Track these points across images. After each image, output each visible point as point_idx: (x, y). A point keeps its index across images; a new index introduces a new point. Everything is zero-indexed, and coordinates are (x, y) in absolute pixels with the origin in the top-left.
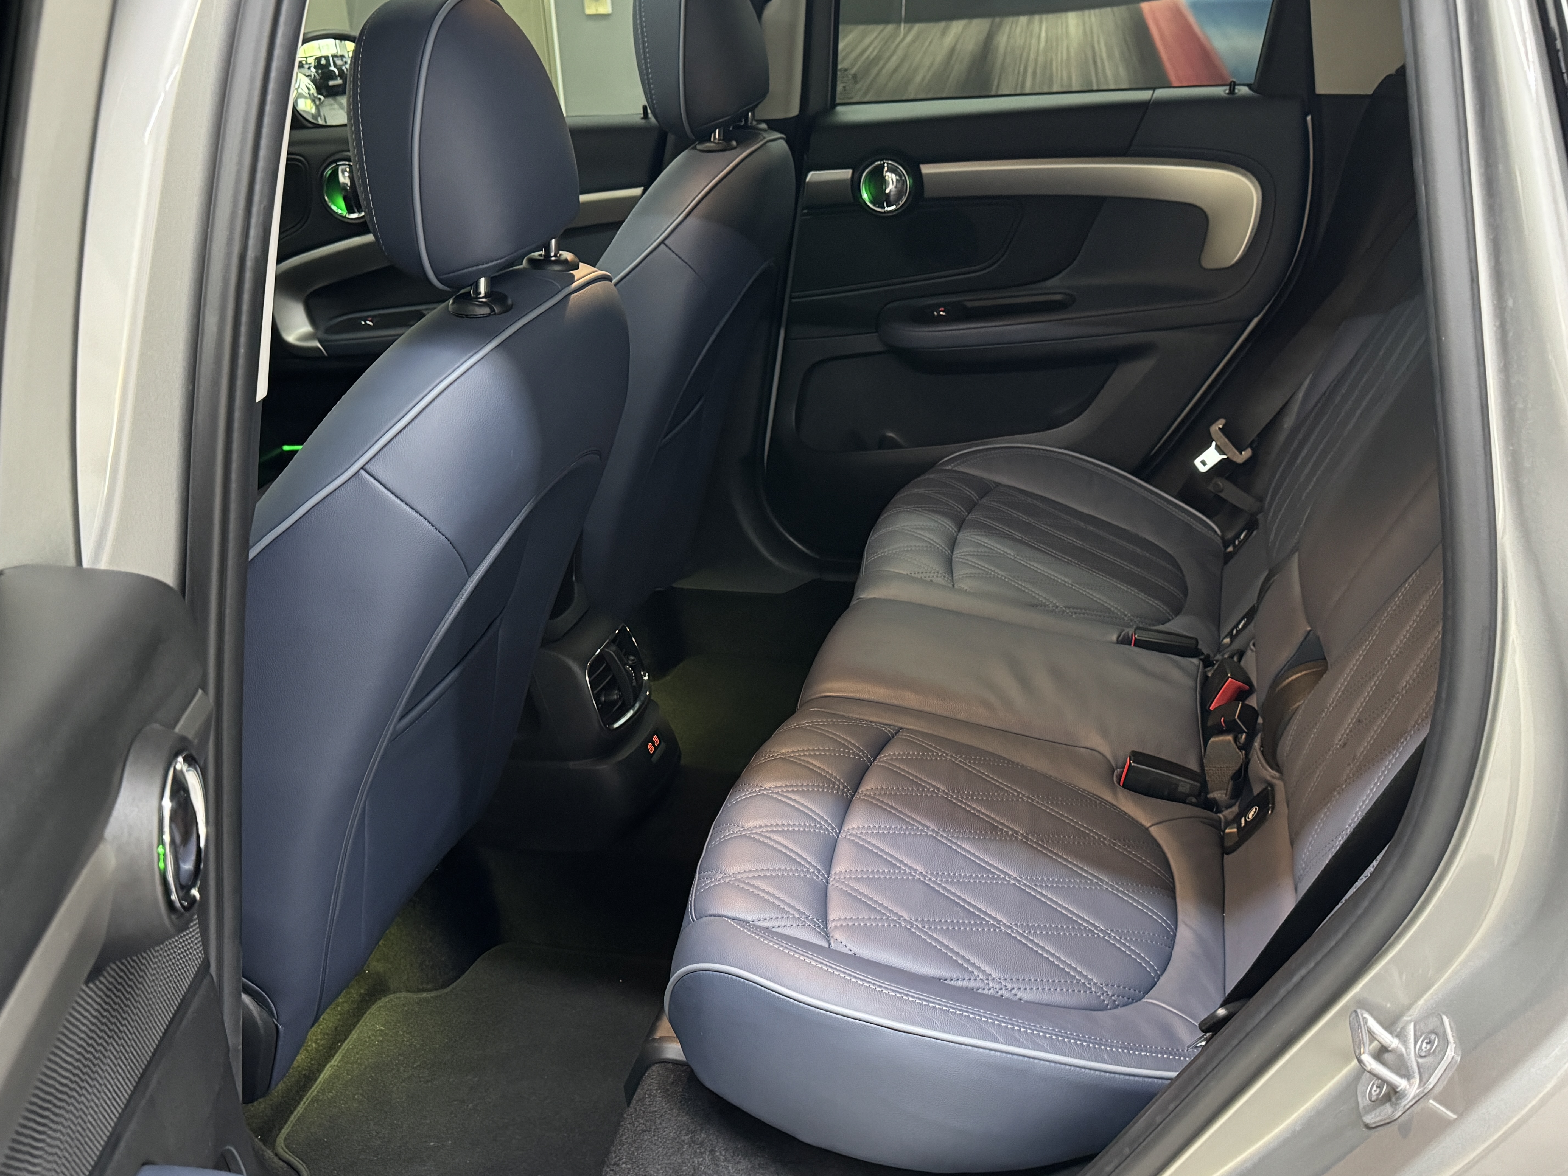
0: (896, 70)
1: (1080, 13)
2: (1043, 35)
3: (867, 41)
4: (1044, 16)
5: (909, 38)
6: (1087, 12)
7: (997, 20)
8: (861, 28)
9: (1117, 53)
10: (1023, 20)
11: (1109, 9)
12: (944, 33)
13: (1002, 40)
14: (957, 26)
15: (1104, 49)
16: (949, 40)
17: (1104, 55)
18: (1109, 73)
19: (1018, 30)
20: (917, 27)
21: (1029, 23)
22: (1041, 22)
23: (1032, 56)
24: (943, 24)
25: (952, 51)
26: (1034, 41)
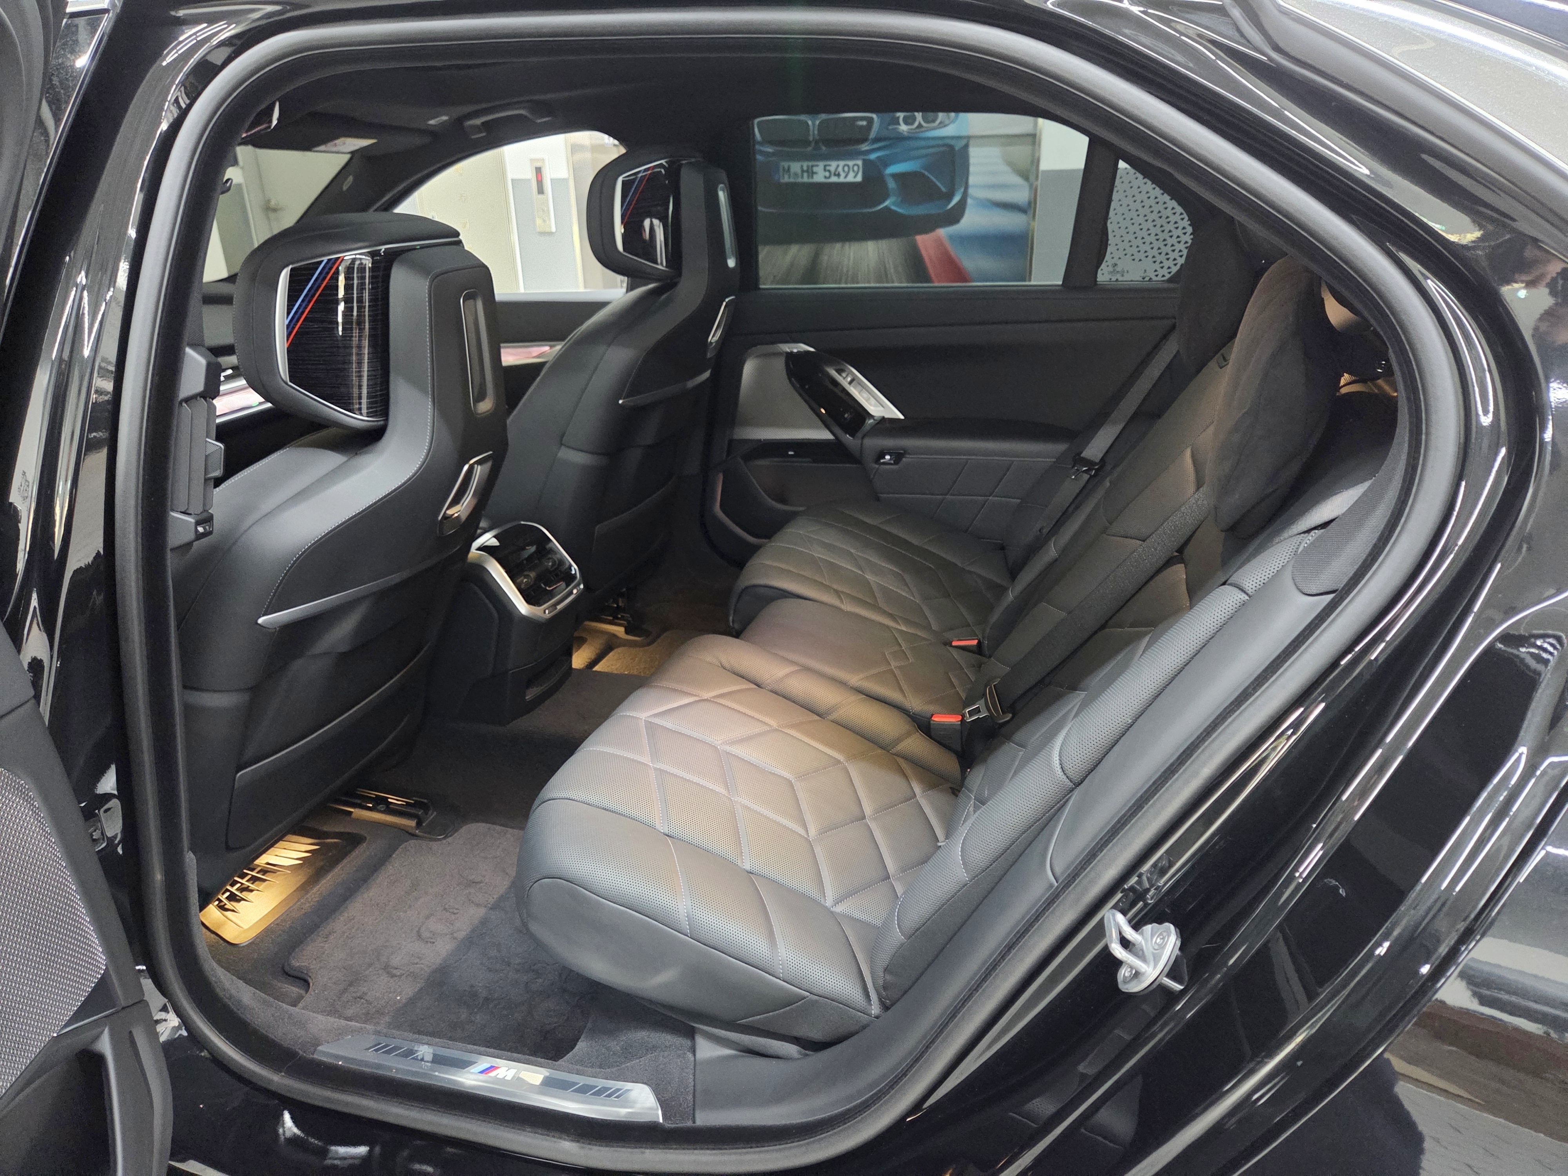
1: (875, 242)
4: (852, 243)
6: (880, 242)
7: (821, 245)
9: (900, 269)
10: (838, 246)
11: (895, 240)
15: (892, 266)
16: (788, 258)
17: (892, 271)
19: (835, 252)
21: (843, 247)
22: (850, 247)
23: (845, 270)
24: (785, 247)
25: (792, 265)
26: (846, 260)
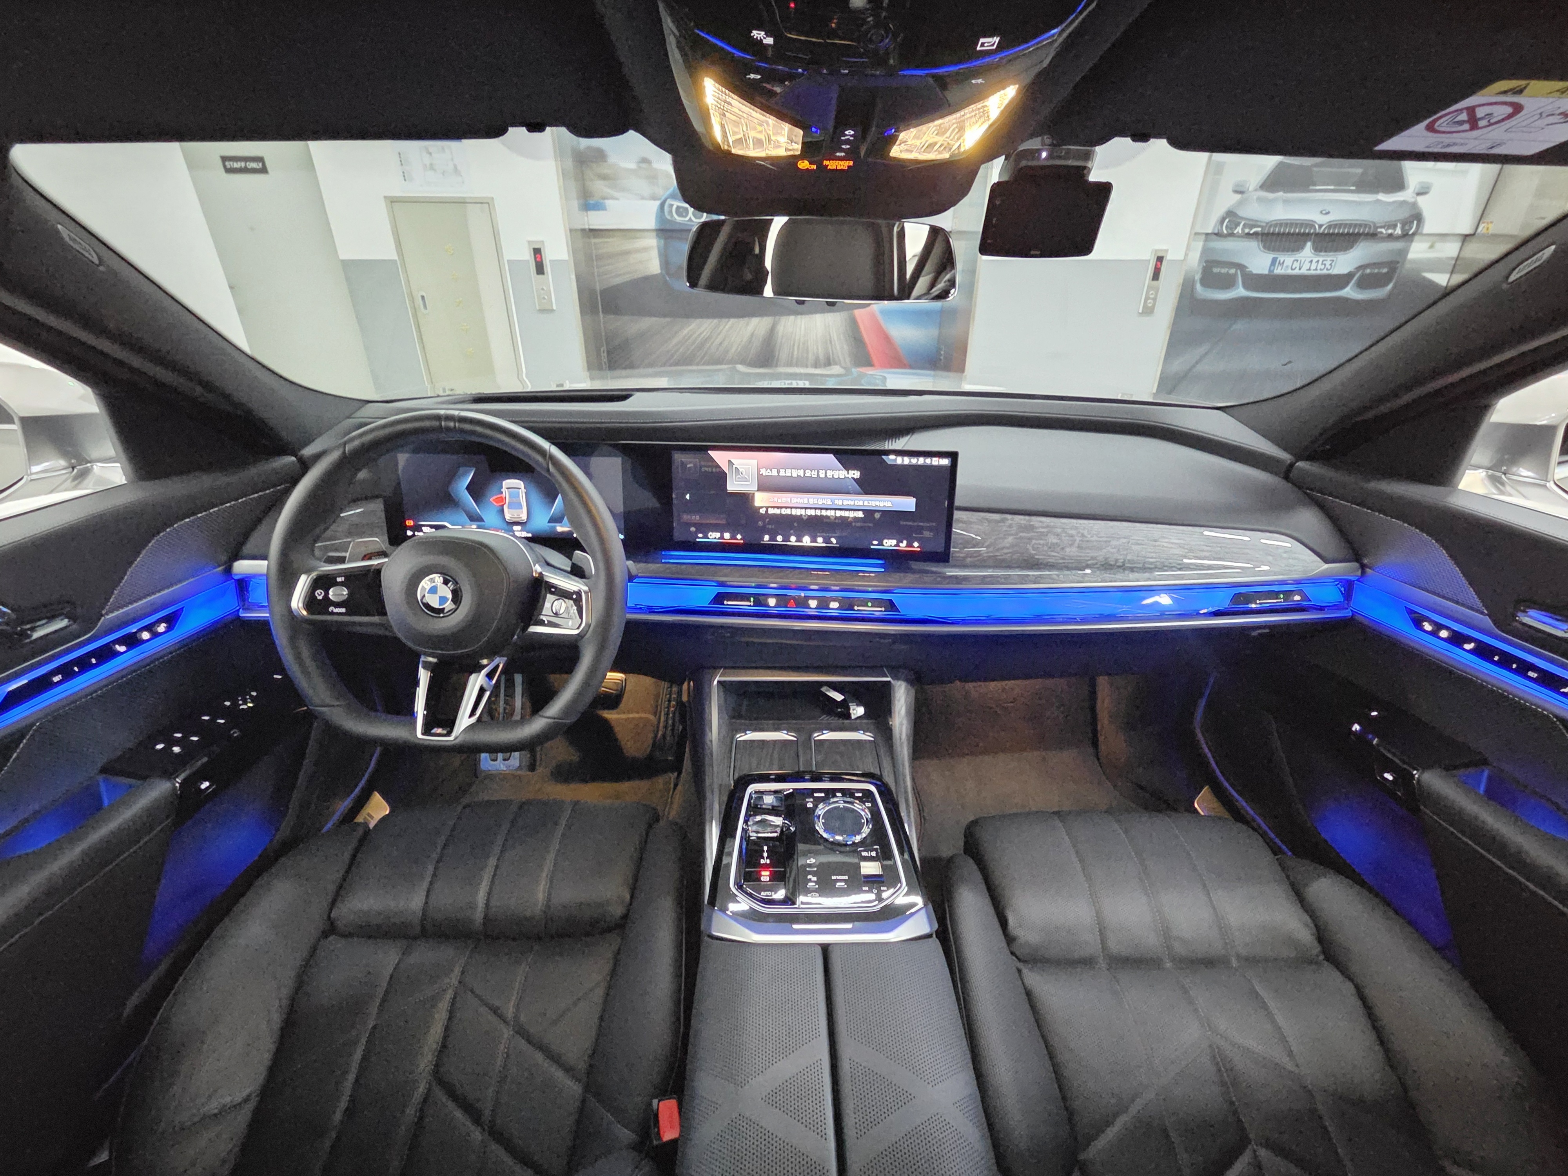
0: (721, 344)
2: (803, 327)
3: (702, 329)
5: (727, 327)
7: (777, 317)
8: (698, 321)
10: (792, 318)
12: (747, 325)
13: (780, 329)
14: (755, 321)
15: (836, 336)
16: (750, 328)
17: (836, 338)
18: (838, 348)
19: (789, 323)
20: (732, 321)
23: (797, 338)
24: (746, 319)
25: (752, 335)
26: (798, 330)
